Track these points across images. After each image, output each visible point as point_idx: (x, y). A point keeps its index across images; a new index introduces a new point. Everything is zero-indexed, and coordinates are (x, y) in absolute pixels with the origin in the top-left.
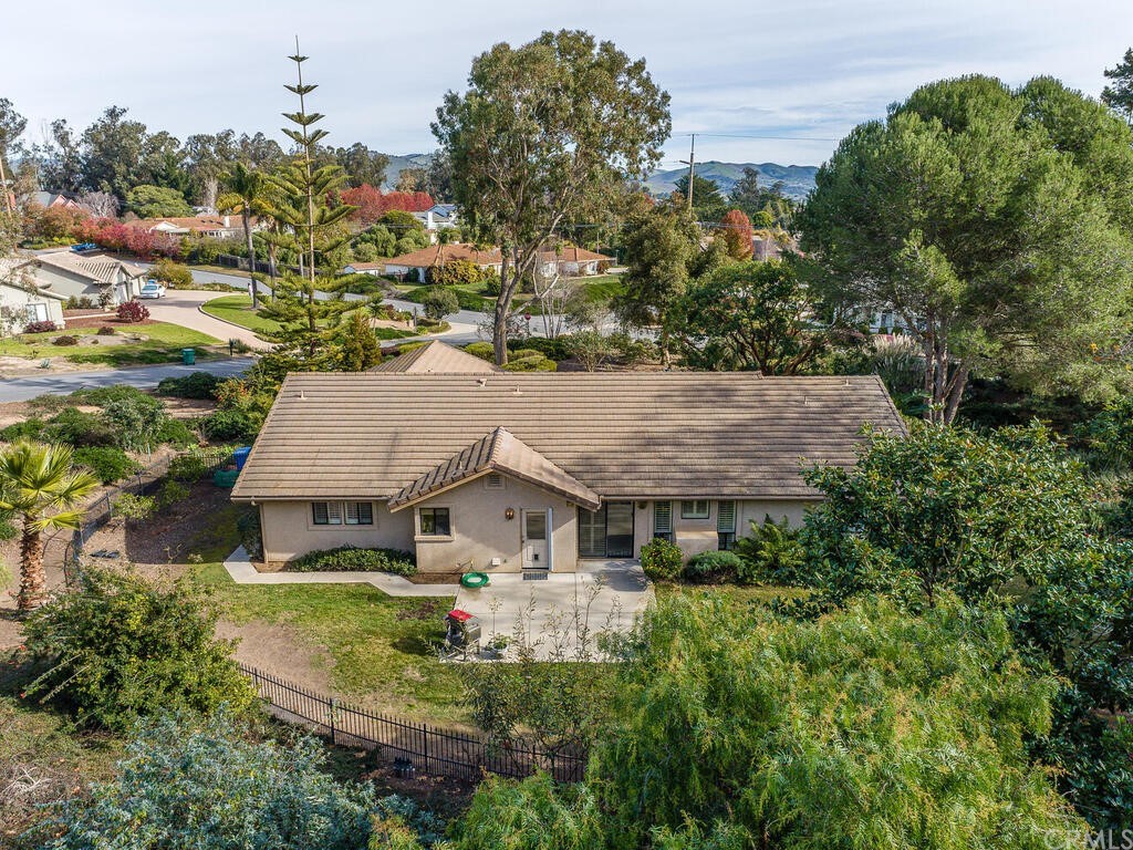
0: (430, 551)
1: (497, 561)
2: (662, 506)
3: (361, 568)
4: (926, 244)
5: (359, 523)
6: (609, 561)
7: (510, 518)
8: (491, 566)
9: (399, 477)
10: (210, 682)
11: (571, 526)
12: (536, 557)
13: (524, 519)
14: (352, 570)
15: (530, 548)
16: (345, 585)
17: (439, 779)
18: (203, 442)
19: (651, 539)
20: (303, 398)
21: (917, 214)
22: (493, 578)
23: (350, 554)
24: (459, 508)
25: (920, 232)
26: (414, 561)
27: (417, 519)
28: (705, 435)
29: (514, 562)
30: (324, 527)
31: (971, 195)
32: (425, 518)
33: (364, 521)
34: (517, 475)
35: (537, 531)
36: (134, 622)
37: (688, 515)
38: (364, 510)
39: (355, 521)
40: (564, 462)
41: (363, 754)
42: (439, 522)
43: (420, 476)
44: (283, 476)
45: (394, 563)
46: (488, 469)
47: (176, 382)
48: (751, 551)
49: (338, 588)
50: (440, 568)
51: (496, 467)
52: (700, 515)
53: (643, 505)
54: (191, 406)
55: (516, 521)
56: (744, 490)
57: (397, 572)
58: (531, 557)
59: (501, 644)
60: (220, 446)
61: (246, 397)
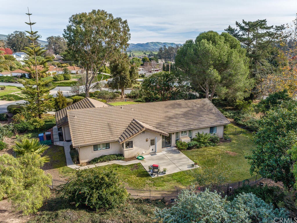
0: (128, 152)
1: (144, 152)
2: (177, 133)
4: (214, 69)
6: (166, 148)
7: (147, 141)
8: (143, 154)
9: (116, 135)
12: (153, 150)
13: (150, 141)
14: (107, 161)
15: (152, 147)
16: (109, 165)
18: (17, 134)
19: (175, 141)
20: (76, 117)
22: (144, 157)
24: (135, 141)
25: (213, 66)
26: (124, 156)
28: (181, 115)
29: (148, 152)
30: (97, 151)
31: (221, 58)
32: (126, 144)
33: (107, 148)
34: (151, 130)
35: (153, 143)
37: (183, 134)
38: (107, 145)
39: (105, 148)
41: (160, 200)
42: (130, 145)
43: (121, 134)
44: (85, 139)
45: (119, 157)
46: (144, 129)
48: (198, 140)
49: (107, 166)
50: (130, 157)
51: (146, 129)
52: (185, 134)
53: (173, 133)
55: (148, 142)
56: (195, 127)
57: (120, 159)
58: (151, 150)
59: (165, 171)
60: (23, 135)
61: (23, 119)
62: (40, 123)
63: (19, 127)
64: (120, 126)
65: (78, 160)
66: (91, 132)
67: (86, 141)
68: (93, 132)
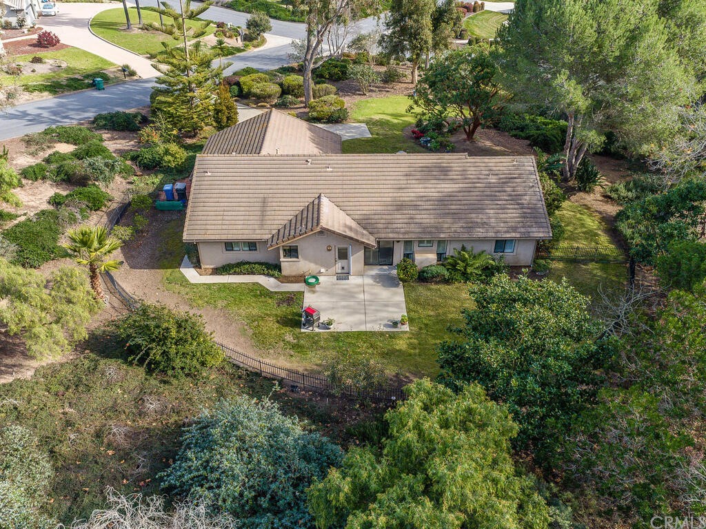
0: (289, 267)
1: (323, 270)
2: (408, 243)
3: (253, 273)
4: (569, 78)
5: (250, 250)
6: (380, 267)
7: (329, 250)
8: (320, 272)
9: (269, 227)
10: (206, 354)
11: (361, 253)
12: (343, 268)
13: (337, 250)
14: (248, 274)
15: (339, 264)
16: (246, 284)
17: (310, 393)
18: (139, 173)
19: (402, 258)
20: (209, 174)
21: (568, 58)
22: (321, 279)
23: (247, 266)
24: (303, 247)
26: (280, 270)
27: (281, 252)
29: (332, 270)
30: (232, 252)
31: (600, 47)
32: (285, 250)
33: (252, 248)
34: (334, 232)
35: (343, 255)
36: (173, 333)
37: (422, 245)
38: (252, 245)
39: (248, 249)
40: (357, 217)
42: (292, 252)
43: (281, 227)
44: (208, 227)
45: (270, 271)
46: (318, 229)
47: (105, 118)
49: (243, 285)
50: (294, 274)
51: (322, 228)
52: (429, 245)
53: (399, 242)
54: (119, 138)
55: (333, 252)
57: (272, 276)
58: (340, 268)
59: (330, 323)
60: (149, 175)
61: (156, 139)
62: (176, 158)
63: (146, 158)
64: (285, 208)
65: (199, 261)
66: (226, 213)
67: (209, 232)
68: (230, 213)
